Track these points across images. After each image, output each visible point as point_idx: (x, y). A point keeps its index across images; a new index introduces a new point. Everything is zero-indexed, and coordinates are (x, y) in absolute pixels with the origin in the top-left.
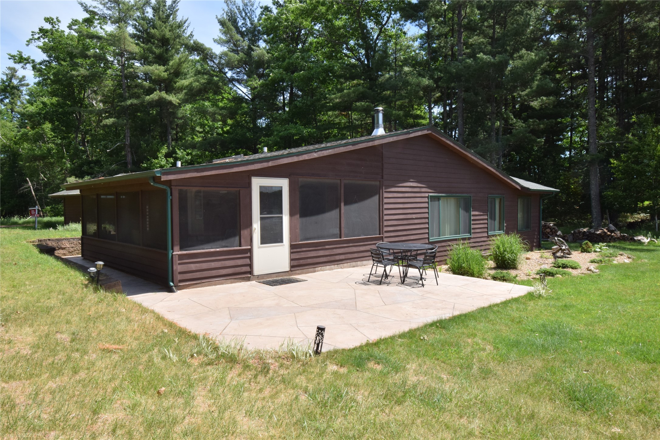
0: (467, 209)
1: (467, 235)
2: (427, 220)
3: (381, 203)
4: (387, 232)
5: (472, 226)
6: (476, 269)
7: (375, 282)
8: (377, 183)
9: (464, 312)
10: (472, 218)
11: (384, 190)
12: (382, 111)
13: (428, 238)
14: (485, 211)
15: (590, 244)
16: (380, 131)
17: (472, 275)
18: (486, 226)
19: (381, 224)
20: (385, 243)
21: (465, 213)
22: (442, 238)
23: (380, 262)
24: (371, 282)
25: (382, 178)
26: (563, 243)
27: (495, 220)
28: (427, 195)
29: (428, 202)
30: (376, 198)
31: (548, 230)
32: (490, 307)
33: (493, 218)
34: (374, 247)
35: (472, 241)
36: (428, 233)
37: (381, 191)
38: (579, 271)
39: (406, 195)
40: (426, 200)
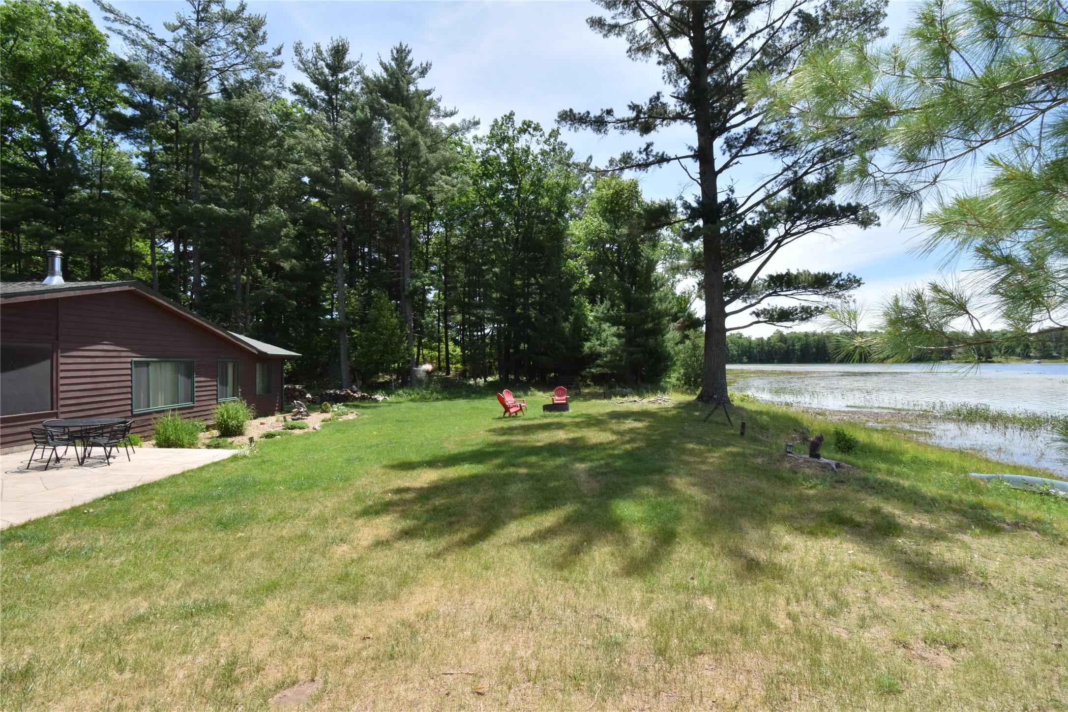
0: (189, 375)
1: (190, 404)
2: (129, 390)
3: (54, 370)
4: (62, 406)
5: (196, 394)
6: (186, 439)
7: (37, 469)
8: (49, 346)
9: (147, 482)
10: (196, 385)
11: (60, 355)
12: (61, 255)
13: (131, 411)
14: (214, 377)
15: (329, 405)
16: (57, 281)
17: (182, 446)
18: (215, 392)
19: (55, 396)
20: (60, 420)
21: (186, 379)
22: (152, 408)
23: (46, 443)
24: (32, 469)
25: (57, 339)
26: (301, 405)
27: (227, 385)
28: (129, 360)
29: (131, 369)
30: (46, 364)
31: (297, 393)
32: (183, 473)
33: (224, 383)
34: (40, 426)
35: (195, 410)
36: (131, 405)
37: (55, 355)
38: (306, 430)
39: (97, 360)
40: (129, 366)
